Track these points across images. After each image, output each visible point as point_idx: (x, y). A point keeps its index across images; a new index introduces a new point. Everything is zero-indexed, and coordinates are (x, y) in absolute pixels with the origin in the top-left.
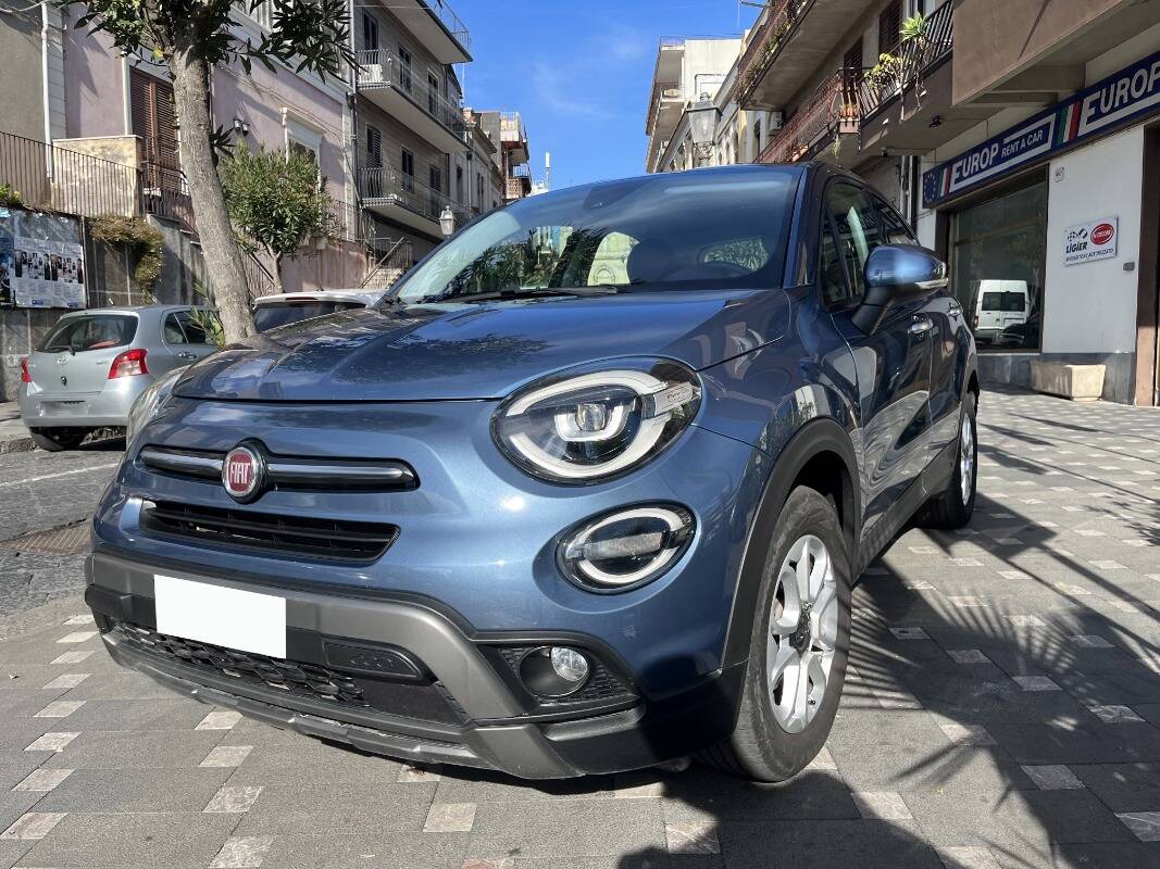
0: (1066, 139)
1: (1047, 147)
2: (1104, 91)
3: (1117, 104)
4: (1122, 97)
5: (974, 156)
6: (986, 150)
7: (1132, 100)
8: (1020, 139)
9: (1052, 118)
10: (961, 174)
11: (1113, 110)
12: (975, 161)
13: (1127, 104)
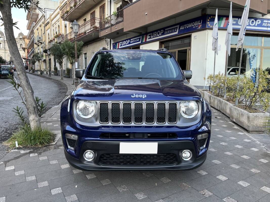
0: (144, 41)
1: (140, 42)
5: (124, 42)
6: (127, 41)
8: (134, 40)
9: (141, 37)
10: (121, 45)
11: (153, 37)
13: (156, 37)
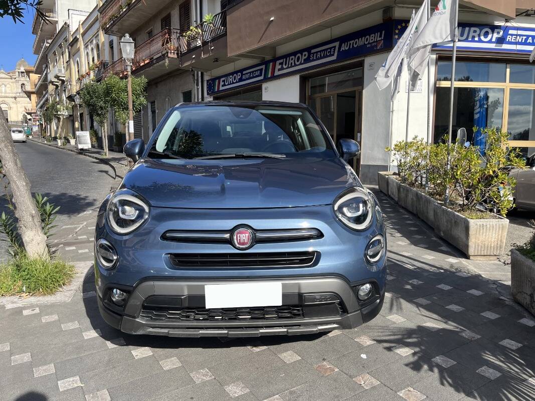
0: (269, 76)
1: (261, 78)
2: (285, 59)
3: (290, 66)
4: (292, 63)
5: (230, 76)
6: (235, 75)
7: (295, 65)
8: (250, 73)
9: (263, 67)
10: (225, 83)
11: (288, 68)
12: (231, 79)
13: (294, 66)
